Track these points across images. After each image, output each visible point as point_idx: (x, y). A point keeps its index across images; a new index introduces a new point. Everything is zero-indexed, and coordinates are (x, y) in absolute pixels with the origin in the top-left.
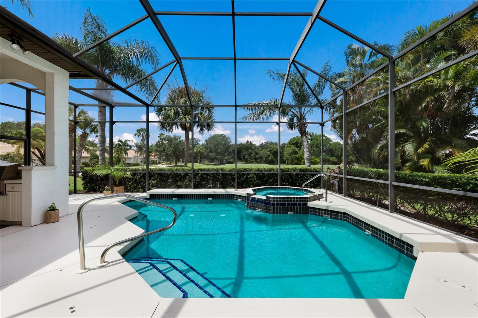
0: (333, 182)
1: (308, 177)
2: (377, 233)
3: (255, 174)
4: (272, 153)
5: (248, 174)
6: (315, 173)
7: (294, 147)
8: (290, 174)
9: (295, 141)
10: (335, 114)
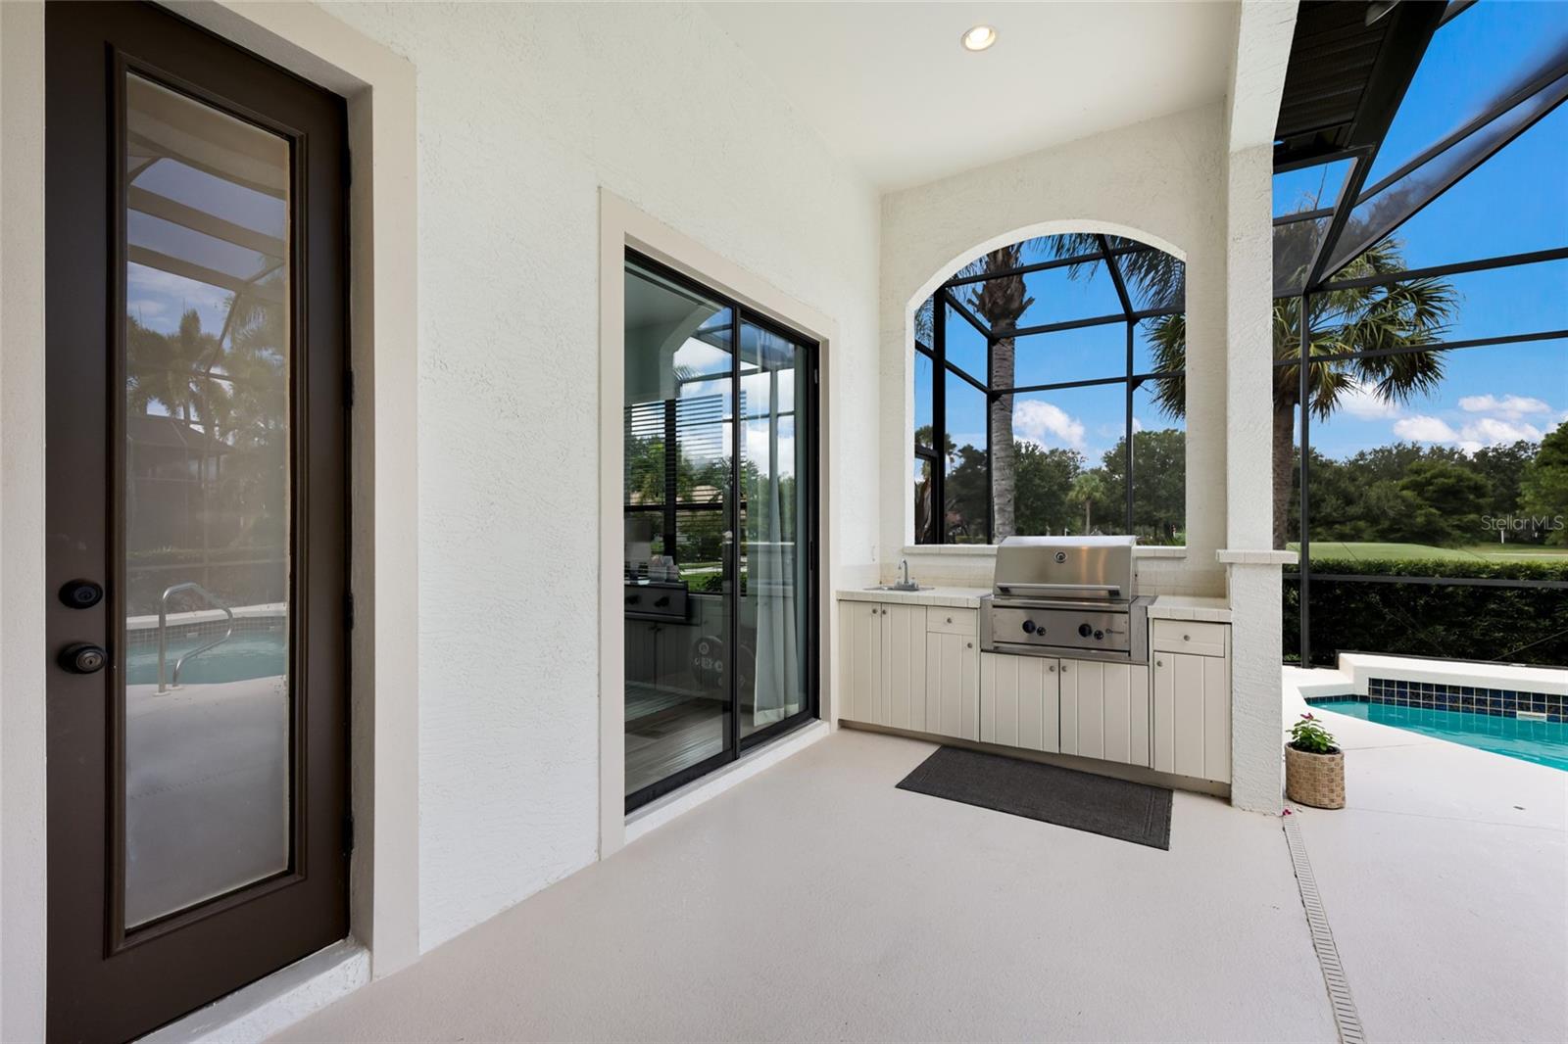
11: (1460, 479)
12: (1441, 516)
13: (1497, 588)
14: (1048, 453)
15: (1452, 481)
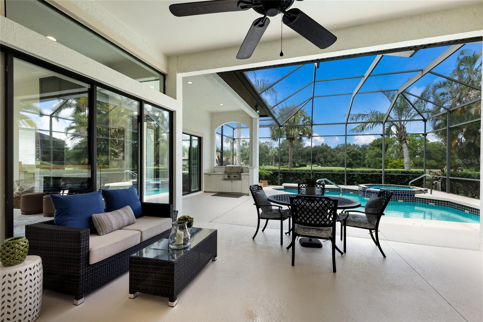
0: (436, 183)
1: (409, 178)
2: (474, 211)
3: (359, 175)
4: (350, 155)
5: (354, 175)
6: (417, 175)
7: (378, 150)
8: (392, 175)
9: (379, 143)
10: (437, 122)
11: (356, 152)
12: (353, 161)
13: (363, 174)
14: (265, 143)
15: (355, 152)
